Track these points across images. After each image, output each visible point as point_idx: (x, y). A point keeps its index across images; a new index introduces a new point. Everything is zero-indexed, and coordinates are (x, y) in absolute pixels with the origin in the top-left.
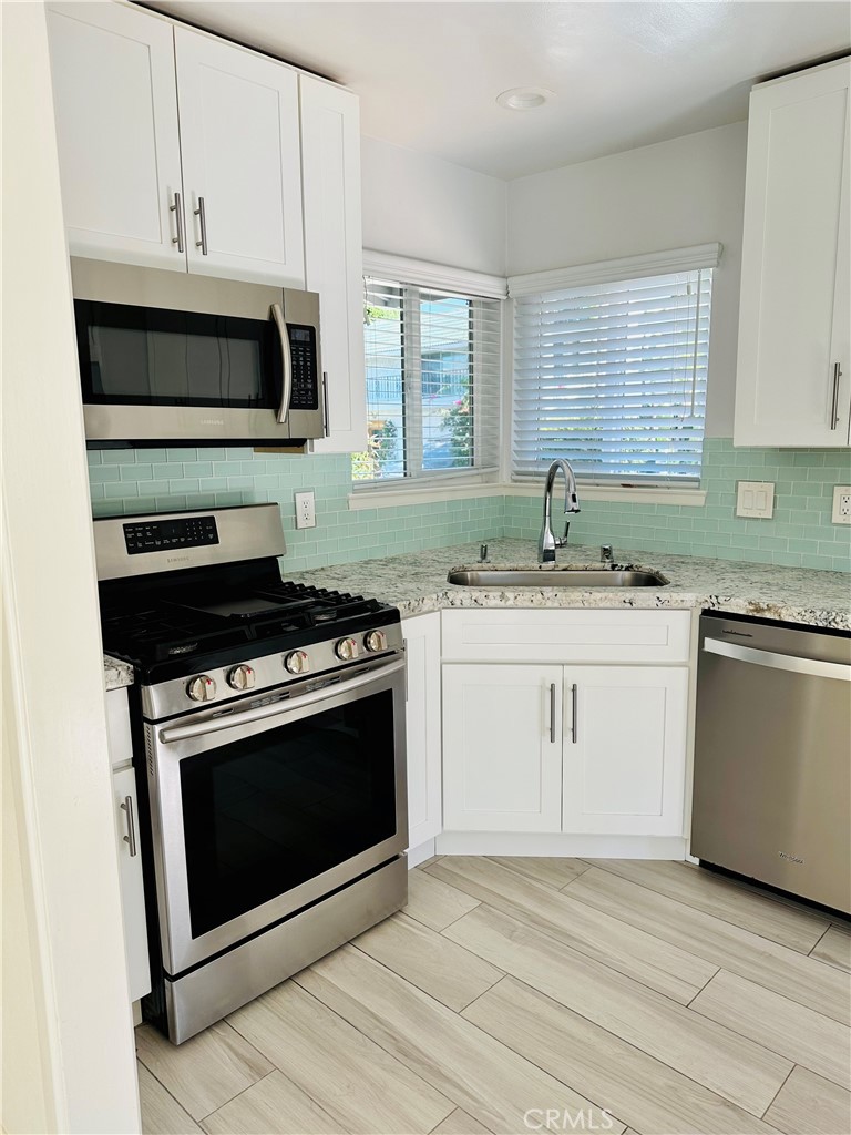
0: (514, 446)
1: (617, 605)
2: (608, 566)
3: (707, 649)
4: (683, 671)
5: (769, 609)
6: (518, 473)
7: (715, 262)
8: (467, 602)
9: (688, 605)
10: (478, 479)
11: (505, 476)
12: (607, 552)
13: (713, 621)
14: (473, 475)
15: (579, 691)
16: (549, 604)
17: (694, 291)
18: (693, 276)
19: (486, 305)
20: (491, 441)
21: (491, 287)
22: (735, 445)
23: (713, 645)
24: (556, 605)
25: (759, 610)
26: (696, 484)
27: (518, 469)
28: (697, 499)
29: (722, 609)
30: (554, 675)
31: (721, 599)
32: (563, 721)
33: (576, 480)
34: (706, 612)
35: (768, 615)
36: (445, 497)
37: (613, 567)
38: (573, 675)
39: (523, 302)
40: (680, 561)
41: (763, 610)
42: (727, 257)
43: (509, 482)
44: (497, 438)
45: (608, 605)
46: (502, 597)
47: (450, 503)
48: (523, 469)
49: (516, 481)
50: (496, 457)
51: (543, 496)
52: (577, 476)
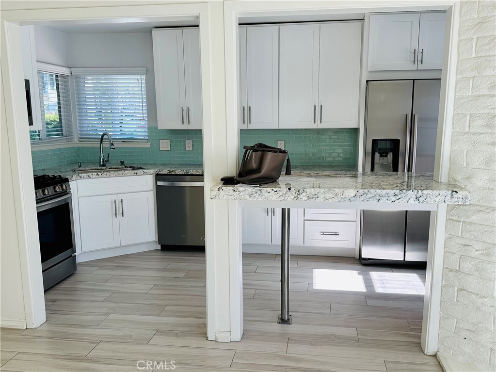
0: (79, 129)
1: (132, 174)
2: (124, 167)
3: (158, 184)
4: (152, 192)
5: (173, 171)
6: (81, 138)
7: (145, 73)
8: (85, 177)
9: (152, 173)
10: (65, 141)
11: (76, 140)
12: (122, 163)
13: (159, 177)
14: (64, 139)
15: (123, 201)
16: (112, 175)
17: (140, 81)
18: (139, 77)
19: (62, 77)
20: (69, 127)
21: (65, 71)
22: (159, 128)
23: (160, 183)
24: (114, 176)
25: (170, 172)
26: (147, 141)
27: (80, 137)
28: (148, 145)
29: (161, 173)
30: (115, 197)
31: (161, 170)
32: (119, 211)
33: (113, 140)
34: (157, 175)
35: (173, 173)
36: (57, 147)
37: (125, 167)
38: (121, 197)
39: (77, 77)
40: (146, 164)
41: (171, 172)
42: (149, 73)
43: (78, 142)
44: (72, 125)
45: (130, 175)
46: (97, 174)
47: (59, 149)
48: (82, 137)
49: (80, 141)
50: (72, 133)
51: (99, 146)
52: (113, 139)
